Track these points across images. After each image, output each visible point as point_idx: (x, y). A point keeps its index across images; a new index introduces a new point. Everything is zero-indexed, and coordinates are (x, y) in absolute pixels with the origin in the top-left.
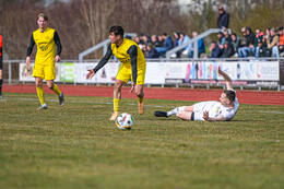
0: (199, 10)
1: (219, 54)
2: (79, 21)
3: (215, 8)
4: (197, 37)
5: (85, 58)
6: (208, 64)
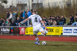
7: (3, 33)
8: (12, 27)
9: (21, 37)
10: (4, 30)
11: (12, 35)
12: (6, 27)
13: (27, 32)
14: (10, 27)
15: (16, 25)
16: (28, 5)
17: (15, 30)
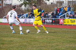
0: (26, 9)
1: (30, 17)
2: (3, 11)
3: (29, 9)
4: (26, 14)
5: (4, 18)
6: (28, 19)
7: (47, 23)
8: (53, 18)
9: (61, 26)
10: (48, 21)
11: (54, 24)
12: (49, 18)
13: (65, 23)
14: (52, 18)
15: (56, 17)
16: (65, 3)
17: (56, 21)
